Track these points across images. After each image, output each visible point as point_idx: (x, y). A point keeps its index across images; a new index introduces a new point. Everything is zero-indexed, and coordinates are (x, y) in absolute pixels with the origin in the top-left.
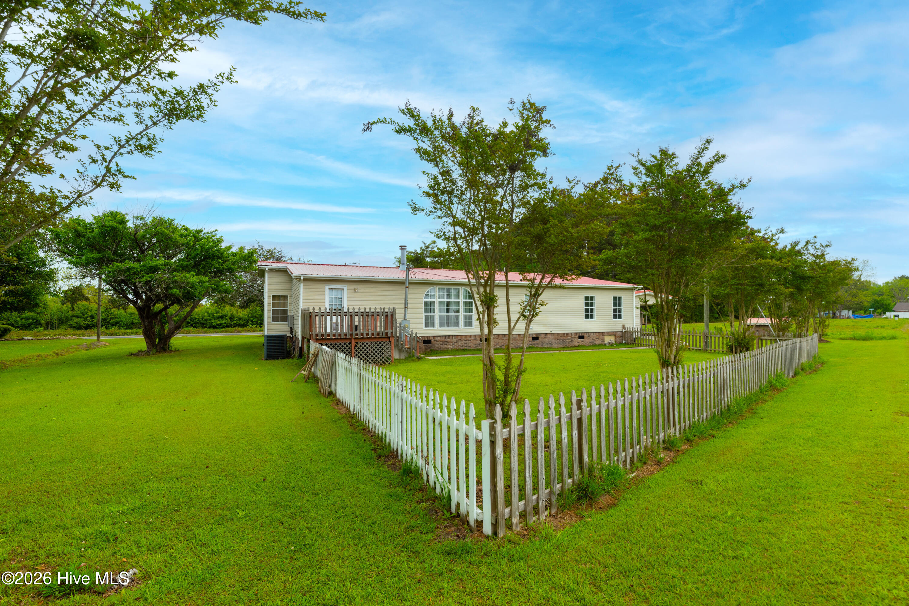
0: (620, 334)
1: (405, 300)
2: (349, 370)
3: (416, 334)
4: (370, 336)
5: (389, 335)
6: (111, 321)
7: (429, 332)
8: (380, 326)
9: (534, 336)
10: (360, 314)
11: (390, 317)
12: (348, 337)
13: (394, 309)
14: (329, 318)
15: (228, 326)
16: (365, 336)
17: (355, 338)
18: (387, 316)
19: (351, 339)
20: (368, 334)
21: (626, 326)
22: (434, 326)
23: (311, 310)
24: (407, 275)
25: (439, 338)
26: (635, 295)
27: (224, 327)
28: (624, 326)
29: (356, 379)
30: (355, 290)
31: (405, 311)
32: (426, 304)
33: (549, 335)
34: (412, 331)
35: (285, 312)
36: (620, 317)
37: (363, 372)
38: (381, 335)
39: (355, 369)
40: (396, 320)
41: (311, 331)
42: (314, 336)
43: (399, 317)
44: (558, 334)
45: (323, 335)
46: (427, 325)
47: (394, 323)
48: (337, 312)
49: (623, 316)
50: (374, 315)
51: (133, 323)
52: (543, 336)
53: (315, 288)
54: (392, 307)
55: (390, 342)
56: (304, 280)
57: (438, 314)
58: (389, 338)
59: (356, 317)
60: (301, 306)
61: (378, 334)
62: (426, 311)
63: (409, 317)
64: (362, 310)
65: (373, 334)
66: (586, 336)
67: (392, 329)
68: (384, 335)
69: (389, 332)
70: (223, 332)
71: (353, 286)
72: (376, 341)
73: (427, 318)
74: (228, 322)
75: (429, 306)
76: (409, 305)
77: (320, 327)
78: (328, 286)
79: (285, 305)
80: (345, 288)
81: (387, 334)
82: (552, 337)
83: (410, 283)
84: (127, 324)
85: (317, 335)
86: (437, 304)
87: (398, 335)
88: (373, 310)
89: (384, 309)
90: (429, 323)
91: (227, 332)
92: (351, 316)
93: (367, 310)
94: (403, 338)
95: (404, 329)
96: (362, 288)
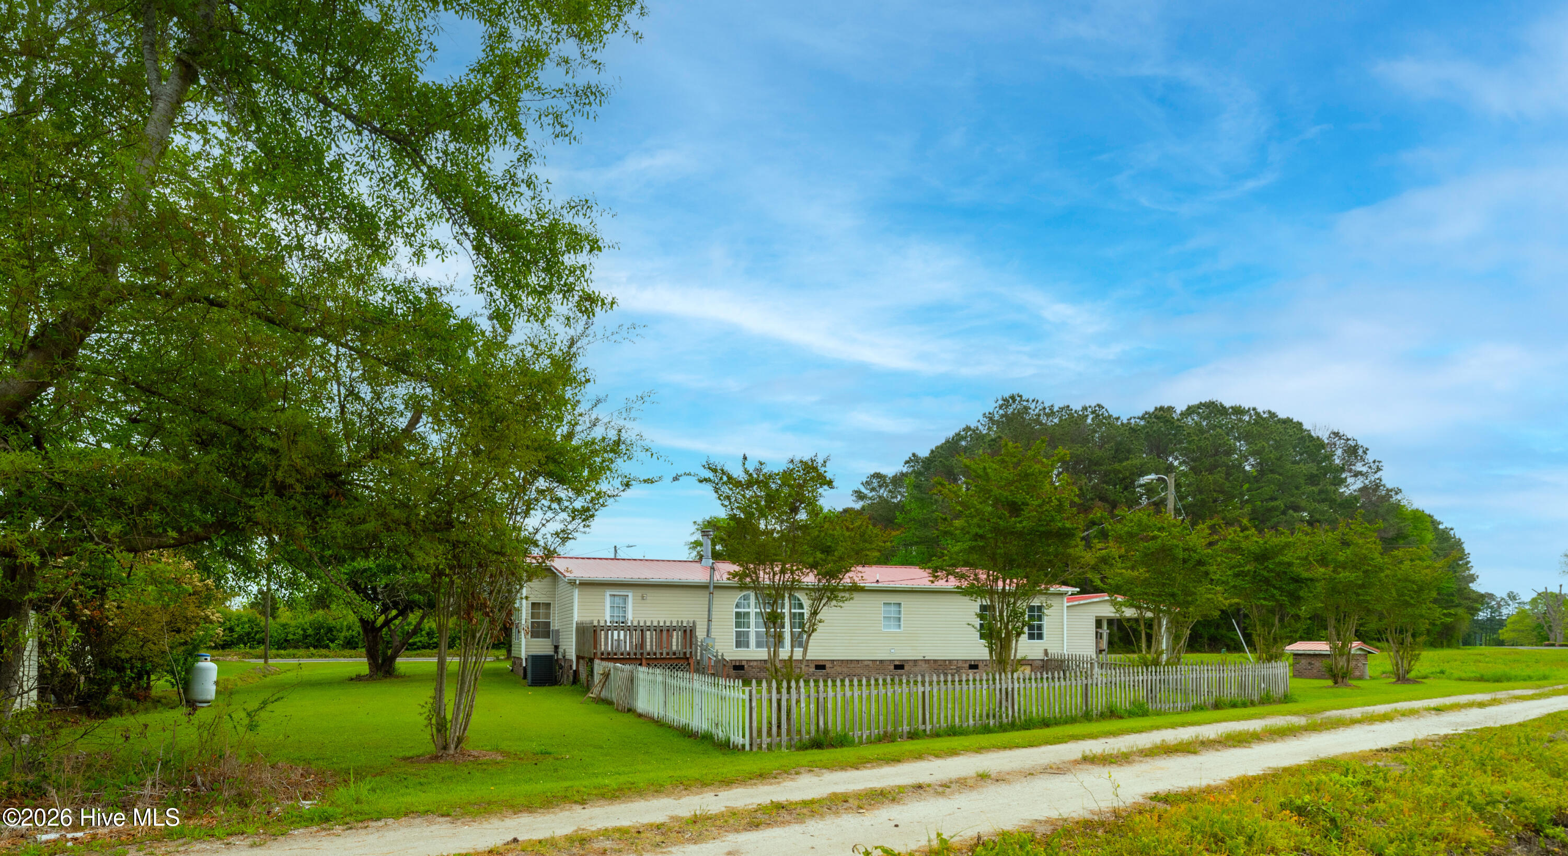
0: (1041, 663)
1: (709, 611)
2: (654, 682)
3: (722, 655)
4: (664, 655)
5: (688, 656)
6: (258, 636)
7: (742, 654)
8: (676, 643)
9: (897, 663)
10: (652, 629)
11: (688, 633)
12: (639, 656)
13: (694, 622)
14: (616, 633)
15: (424, 647)
16: (658, 656)
17: (647, 659)
18: (685, 631)
19: (641, 659)
20: (661, 654)
21: (1049, 651)
22: (748, 647)
23: (596, 623)
24: (711, 577)
25: (755, 664)
26: (1066, 604)
27: (418, 648)
28: (1046, 650)
29: (661, 687)
30: (643, 597)
31: (709, 626)
32: (738, 615)
33: (920, 663)
34: (717, 652)
35: (548, 624)
36: (1040, 637)
37: (668, 680)
38: (677, 655)
39: (660, 678)
40: (696, 637)
41: (595, 648)
42: (599, 654)
43: (700, 634)
44: (935, 661)
45: (609, 654)
46: (738, 645)
47: (694, 640)
48: (621, 626)
49: (1045, 636)
50: (669, 630)
51: (286, 640)
52: (911, 664)
53: (592, 595)
54: (691, 620)
55: (689, 664)
56: (581, 584)
57: (754, 629)
58: (688, 659)
59: (648, 633)
60: (576, 618)
61: (674, 654)
62: (738, 625)
63: (713, 635)
64: (655, 624)
65: (668, 654)
66: (980, 664)
67: (691, 647)
68: (682, 656)
69: (688, 651)
70: (418, 655)
71: (640, 592)
72: (671, 662)
73: (738, 634)
74: (425, 639)
75: (741, 618)
76: (714, 616)
77: (606, 644)
78: (608, 592)
79: (548, 615)
80: (630, 595)
81: (685, 653)
82: (925, 666)
83: (715, 587)
84: (279, 640)
85: (602, 654)
86: (752, 616)
87: (699, 658)
88: (668, 624)
89: (682, 622)
90: (742, 640)
91: (423, 656)
92: (642, 631)
93: (662, 624)
94: (705, 659)
95: (706, 649)
96: (651, 595)
